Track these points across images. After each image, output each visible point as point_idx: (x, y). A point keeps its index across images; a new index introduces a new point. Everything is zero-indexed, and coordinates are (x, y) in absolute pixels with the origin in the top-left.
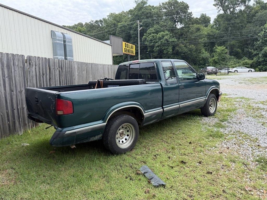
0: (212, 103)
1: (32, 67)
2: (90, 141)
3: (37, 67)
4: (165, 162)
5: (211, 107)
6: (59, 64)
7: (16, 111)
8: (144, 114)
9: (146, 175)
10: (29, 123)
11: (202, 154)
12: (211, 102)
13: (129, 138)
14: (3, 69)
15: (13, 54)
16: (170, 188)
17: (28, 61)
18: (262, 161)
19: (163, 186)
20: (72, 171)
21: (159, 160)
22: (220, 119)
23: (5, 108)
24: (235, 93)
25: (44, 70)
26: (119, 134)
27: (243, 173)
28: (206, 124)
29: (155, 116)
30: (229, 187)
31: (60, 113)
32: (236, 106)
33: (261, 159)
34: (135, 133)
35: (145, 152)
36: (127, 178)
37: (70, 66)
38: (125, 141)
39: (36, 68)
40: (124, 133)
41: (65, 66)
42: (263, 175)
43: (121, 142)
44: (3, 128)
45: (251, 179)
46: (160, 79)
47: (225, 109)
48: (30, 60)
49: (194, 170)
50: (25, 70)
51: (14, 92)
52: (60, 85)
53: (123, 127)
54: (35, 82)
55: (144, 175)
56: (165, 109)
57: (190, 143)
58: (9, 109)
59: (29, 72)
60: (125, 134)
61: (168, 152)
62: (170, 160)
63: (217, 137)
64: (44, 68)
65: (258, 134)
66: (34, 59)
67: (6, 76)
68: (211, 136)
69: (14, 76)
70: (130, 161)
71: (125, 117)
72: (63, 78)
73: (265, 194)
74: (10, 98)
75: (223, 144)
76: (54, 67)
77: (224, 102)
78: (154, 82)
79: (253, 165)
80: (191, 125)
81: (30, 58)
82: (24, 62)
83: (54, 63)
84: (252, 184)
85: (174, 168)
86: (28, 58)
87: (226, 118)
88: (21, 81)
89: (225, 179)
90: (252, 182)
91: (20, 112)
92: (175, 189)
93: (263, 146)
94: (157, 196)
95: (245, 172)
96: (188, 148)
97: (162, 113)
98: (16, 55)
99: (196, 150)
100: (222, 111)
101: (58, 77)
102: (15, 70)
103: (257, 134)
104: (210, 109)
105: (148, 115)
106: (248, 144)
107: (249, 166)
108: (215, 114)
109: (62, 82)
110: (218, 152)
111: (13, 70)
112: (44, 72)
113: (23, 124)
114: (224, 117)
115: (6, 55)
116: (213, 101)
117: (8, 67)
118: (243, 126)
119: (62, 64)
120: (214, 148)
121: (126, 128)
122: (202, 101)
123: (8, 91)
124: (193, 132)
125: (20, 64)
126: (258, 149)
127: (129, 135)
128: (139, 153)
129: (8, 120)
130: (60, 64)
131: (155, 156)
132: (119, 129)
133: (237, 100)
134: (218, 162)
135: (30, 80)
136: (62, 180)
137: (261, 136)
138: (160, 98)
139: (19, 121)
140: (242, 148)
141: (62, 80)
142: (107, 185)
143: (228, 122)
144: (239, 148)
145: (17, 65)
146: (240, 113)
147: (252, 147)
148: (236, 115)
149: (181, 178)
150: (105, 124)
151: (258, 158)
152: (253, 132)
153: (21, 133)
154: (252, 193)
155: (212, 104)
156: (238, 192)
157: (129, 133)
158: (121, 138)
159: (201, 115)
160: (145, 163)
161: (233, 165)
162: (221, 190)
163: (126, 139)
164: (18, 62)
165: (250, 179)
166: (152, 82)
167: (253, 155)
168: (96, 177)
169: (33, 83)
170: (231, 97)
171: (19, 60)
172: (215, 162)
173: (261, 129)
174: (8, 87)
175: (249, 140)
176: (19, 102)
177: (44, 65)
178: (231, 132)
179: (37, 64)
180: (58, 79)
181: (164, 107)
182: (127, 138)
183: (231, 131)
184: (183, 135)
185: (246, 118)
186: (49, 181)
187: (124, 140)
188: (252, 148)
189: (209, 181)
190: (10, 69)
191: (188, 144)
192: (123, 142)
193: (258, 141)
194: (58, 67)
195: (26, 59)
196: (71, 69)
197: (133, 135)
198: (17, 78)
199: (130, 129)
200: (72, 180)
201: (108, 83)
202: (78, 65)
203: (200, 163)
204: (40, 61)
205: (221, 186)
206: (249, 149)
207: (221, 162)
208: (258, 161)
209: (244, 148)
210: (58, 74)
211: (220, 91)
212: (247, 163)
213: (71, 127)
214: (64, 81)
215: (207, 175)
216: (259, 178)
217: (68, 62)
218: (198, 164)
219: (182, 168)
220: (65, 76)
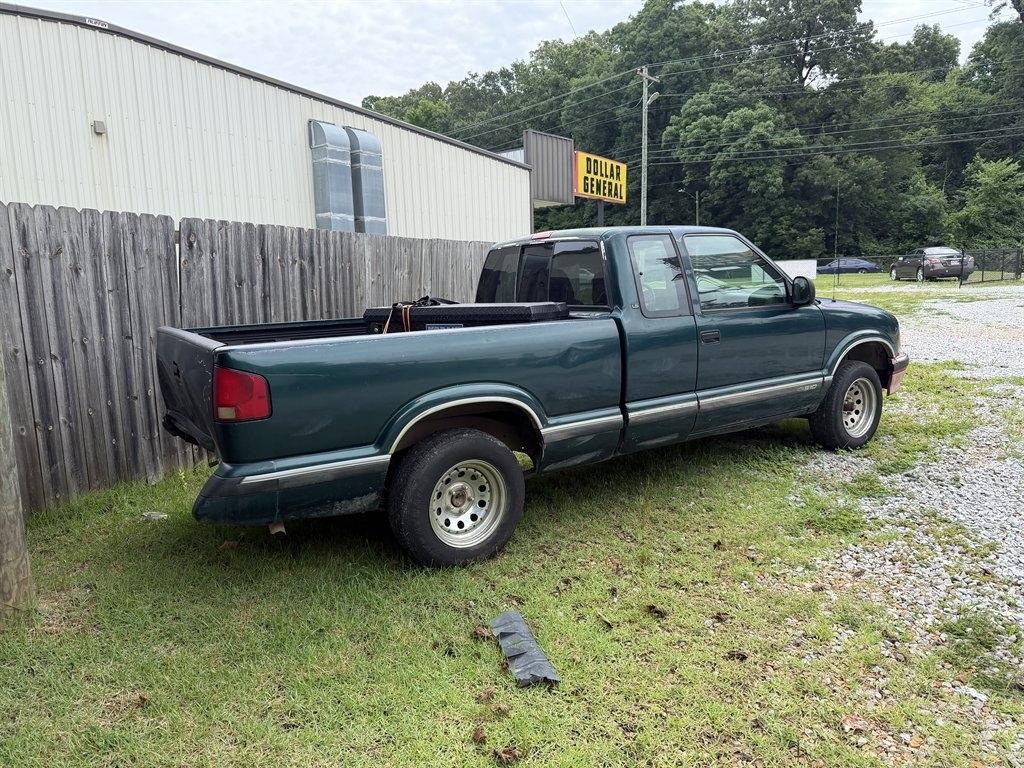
0: (859, 397)
1: (200, 256)
2: (335, 512)
3: (217, 258)
5: (857, 412)
6: (301, 245)
7: (139, 405)
8: (543, 431)
9: (503, 641)
10: (184, 447)
11: (743, 587)
12: (856, 393)
13: (487, 512)
14: (96, 264)
15: (134, 214)
16: (573, 693)
17: (183, 236)
18: (969, 630)
19: (550, 684)
20: (268, 609)
21: (570, 597)
22: (885, 461)
23: (102, 391)
24: (1001, 359)
25: (244, 267)
26: (446, 500)
27: (869, 667)
28: (816, 479)
29: (588, 439)
30: (784, 712)
31: (226, 413)
32: (977, 413)
33: (969, 622)
34: (508, 496)
35: (537, 567)
36: (435, 645)
37: (345, 252)
38: (468, 523)
39: (212, 261)
40: (469, 494)
41: (323, 251)
43: (454, 526)
44: (96, 457)
45: (886, 692)
46: (618, 302)
47: (923, 423)
48: (190, 232)
50: (175, 268)
51: (136, 343)
52: (305, 318)
53: (462, 474)
54: (208, 306)
55: (497, 641)
56: (631, 415)
57: (718, 545)
58: (117, 396)
59: (189, 273)
60: (470, 500)
61: (621, 572)
62: (616, 600)
63: (832, 530)
64: (244, 258)
65: (1009, 527)
66: (207, 229)
67: (109, 286)
69: (136, 287)
70: (473, 593)
71: (468, 438)
72: (315, 294)
73: (913, 750)
74: (119, 359)
75: (845, 558)
76: (282, 257)
77: (933, 397)
78: (598, 314)
79: (925, 642)
80: (750, 480)
81: (190, 227)
82: (170, 239)
83: (283, 241)
85: (613, 630)
86: (182, 226)
87: (907, 459)
88: (160, 303)
89: (784, 681)
90: (884, 703)
91: (153, 406)
92: (586, 697)
93: (1004, 574)
94: (512, 714)
95: (876, 665)
96: (700, 566)
97: (622, 430)
98: (144, 219)
99: (729, 570)
100: (906, 430)
101: (298, 292)
102: (138, 269)
103: (1004, 529)
104: (853, 420)
105: (557, 433)
106: (946, 562)
107: (907, 644)
108: (869, 443)
109: (314, 309)
110: (809, 585)
111: (131, 268)
112: (243, 275)
113: (165, 448)
114: (904, 455)
115: (107, 218)
116: (862, 392)
117: (116, 255)
118: (961, 496)
119: (311, 245)
121: (474, 477)
122: (807, 388)
123: (115, 336)
124: (750, 507)
125: (155, 248)
126: (978, 584)
127: (487, 503)
128: (517, 570)
129: (114, 433)
130: (306, 246)
131: (567, 582)
132: (448, 481)
133: (997, 389)
134: (792, 621)
135: (192, 301)
138: (611, 373)
139: (151, 439)
140: (911, 578)
141: (313, 302)
142: (364, 662)
144: (902, 575)
145: (145, 249)
146: (981, 444)
147: (956, 576)
148: (957, 450)
149: (622, 663)
150: (387, 457)
151: (956, 619)
152: (992, 519)
153: (156, 478)
154: (863, 741)
155: (859, 402)
156: (808, 731)
157: (485, 496)
158: (456, 510)
159: (812, 445)
160: (520, 601)
161: (844, 638)
162: (752, 717)
163: (474, 517)
164: (152, 240)
165: (880, 692)
166: (592, 314)
168: (338, 636)
169: (202, 312)
170: (977, 374)
171: (152, 233)
172: (777, 621)
174: (114, 325)
175: (957, 549)
176: (150, 376)
177: (243, 249)
178: (901, 514)
179: (218, 242)
180: (298, 297)
181: (629, 406)
182: (481, 513)
183: (902, 511)
184: (707, 516)
185: (993, 464)
186: (186, 634)
187: (466, 518)
188: (954, 580)
189: (723, 684)
190: (121, 264)
191: (709, 549)
192: (461, 525)
194: (297, 254)
195: (177, 229)
196: (350, 261)
197: (499, 506)
198: (147, 296)
199: (488, 482)
200: (259, 637)
201: (427, 316)
202: (378, 246)
203: (719, 618)
204: (229, 235)
205: (757, 706)
206: (940, 581)
207: (800, 623)
208: (949, 629)
209: (920, 577)
210: (297, 280)
211: (896, 349)
212: (900, 633)
213: (263, 463)
214: (318, 306)
215: (722, 662)
216: (922, 692)
217: (338, 238)
218: (709, 622)
219: (646, 632)
220: (324, 286)
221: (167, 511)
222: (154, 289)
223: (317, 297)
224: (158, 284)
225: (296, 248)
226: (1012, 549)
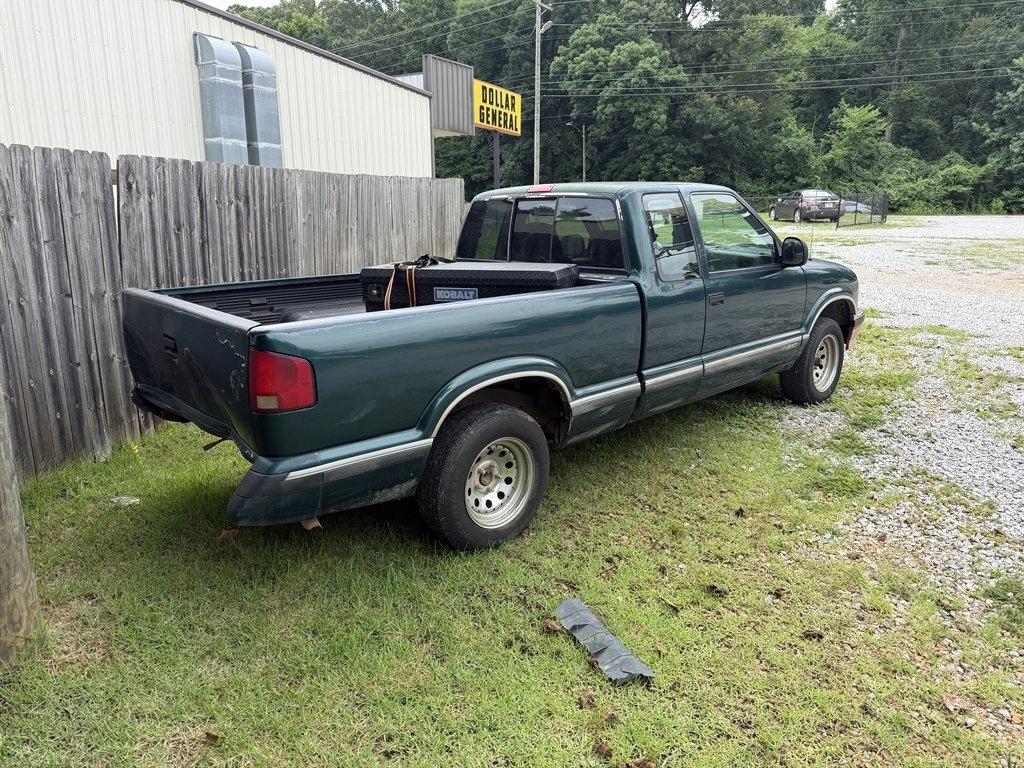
0: (824, 352)
1: (138, 199)
2: (374, 501)
3: (155, 200)
4: (647, 585)
5: (821, 367)
6: (236, 184)
7: (82, 371)
8: (572, 404)
9: (578, 635)
11: (783, 557)
12: (822, 349)
13: (514, 489)
14: (29, 211)
15: (67, 150)
16: (670, 688)
17: (121, 176)
18: (1010, 594)
19: (645, 681)
20: (308, 612)
21: (624, 578)
22: (853, 415)
23: (43, 358)
24: (911, 309)
25: (182, 209)
26: (476, 477)
27: (938, 640)
28: (798, 436)
29: (609, 409)
30: (884, 695)
31: (265, 403)
32: (914, 364)
33: (1006, 586)
34: (535, 472)
35: (570, 544)
36: (509, 644)
37: (278, 190)
38: (496, 502)
39: (150, 204)
40: (496, 472)
41: (257, 190)
42: (1011, 653)
43: (483, 505)
44: (40, 436)
45: (965, 665)
46: (636, 265)
47: (870, 374)
48: (129, 171)
49: (758, 624)
50: (113, 213)
51: (76, 302)
52: (242, 265)
53: (491, 452)
54: (148, 256)
55: (571, 635)
56: (648, 382)
57: (740, 513)
58: (58, 363)
59: (128, 218)
60: (497, 477)
61: (658, 547)
62: (667, 578)
63: (840, 493)
64: (182, 200)
65: (995, 484)
66: (144, 167)
67: (44, 237)
68: (818, 486)
69: (74, 238)
70: (519, 579)
71: (502, 414)
72: (251, 238)
73: (1018, 726)
74: (59, 321)
75: (863, 521)
76: (219, 198)
77: (867, 347)
78: (612, 277)
79: (976, 609)
80: (742, 439)
81: (128, 164)
82: (107, 180)
83: (220, 180)
84: (971, 684)
85: (681, 614)
86: (120, 165)
87: (873, 413)
88: (99, 254)
89: (870, 662)
90: (968, 678)
91: (97, 373)
92: (686, 692)
93: (1013, 533)
94: (622, 718)
95: (943, 637)
96: (732, 534)
97: (639, 399)
98: (78, 156)
99: (763, 541)
100: (859, 382)
101: (234, 236)
102: (75, 215)
103: (992, 486)
104: (817, 375)
105: (584, 405)
106: (957, 523)
107: (960, 613)
108: (833, 396)
109: (250, 253)
110: (843, 553)
111: (67, 215)
112: (181, 219)
113: (111, 419)
114: (869, 409)
115: (39, 155)
116: (827, 347)
117: (49, 199)
118: (938, 452)
119: (246, 182)
120: (828, 535)
121: (503, 454)
122: (788, 347)
123: (54, 295)
124: (751, 469)
125: (91, 190)
126: (996, 545)
127: (514, 480)
128: (551, 549)
129: (58, 407)
130: (242, 184)
131: (610, 561)
132: (479, 460)
133: (920, 337)
134: (846, 593)
135: (132, 251)
136: (275, 647)
137: (1009, 495)
138: (632, 342)
139: (96, 409)
140: (933, 540)
141: (249, 246)
142: (440, 669)
143: (882, 431)
144: (922, 538)
145: (80, 192)
146: (928, 396)
147: (973, 537)
148: (913, 403)
149: (707, 651)
150: (430, 441)
151: (993, 583)
152: (977, 476)
153: (104, 454)
154: (971, 721)
155: (823, 357)
156: (916, 714)
157: (512, 473)
158: (484, 489)
159: (781, 399)
160: (572, 586)
161: (901, 608)
162: (857, 705)
163: (501, 495)
164: (87, 181)
165: (961, 666)
166: (606, 277)
167: (976, 571)
168: (398, 638)
169: (142, 263)
170: (896, 323)
171: (87, 174)
172: (831, 594)
173: (1009, 464)
174: (52, 280)
175: (961, 508)
176: (92, 338)
177: (181, 191)
178: (895, 473)
179: (156, 184)
180: (235, 241)
181: (645, 372)
182: (506, 489)
183: (894, 469)
184: (713, 479)
185: (953, 418)
187: (493, 497)
188: (972, 541)
189: (812, 668)
190: (56, 211)
191: (732, 517)
192: (489, 504)
193: (995, 516)
194: (232, 194)
195: (114, 167)
196: (282, 200)
197: (526, 482)
198: (85, 246)
199: (515, 458)
200: (309, 646)
201: (436, 279)
202: (308, 182)
203: (778, 595)
204: (167, 174)
205: (855, 690)
206: (960, 543)
207: (854, 595)
208: (993, 595)
209: (941, 540)
210: (234, 223)
211: (856, 302)
212: (951, 601)
213: (307, 456)
214: (253, 252)
215: (802, 644)
216: (995, 664)
217: (271, 175)
218: (769, 599)
219: (712, 613)
220: (259, 229)
221: (139, 496)
222: (92, 238)
223: (252, 242)
224: (96, 232)
225: (232, 187)
226: (1008, 507)
